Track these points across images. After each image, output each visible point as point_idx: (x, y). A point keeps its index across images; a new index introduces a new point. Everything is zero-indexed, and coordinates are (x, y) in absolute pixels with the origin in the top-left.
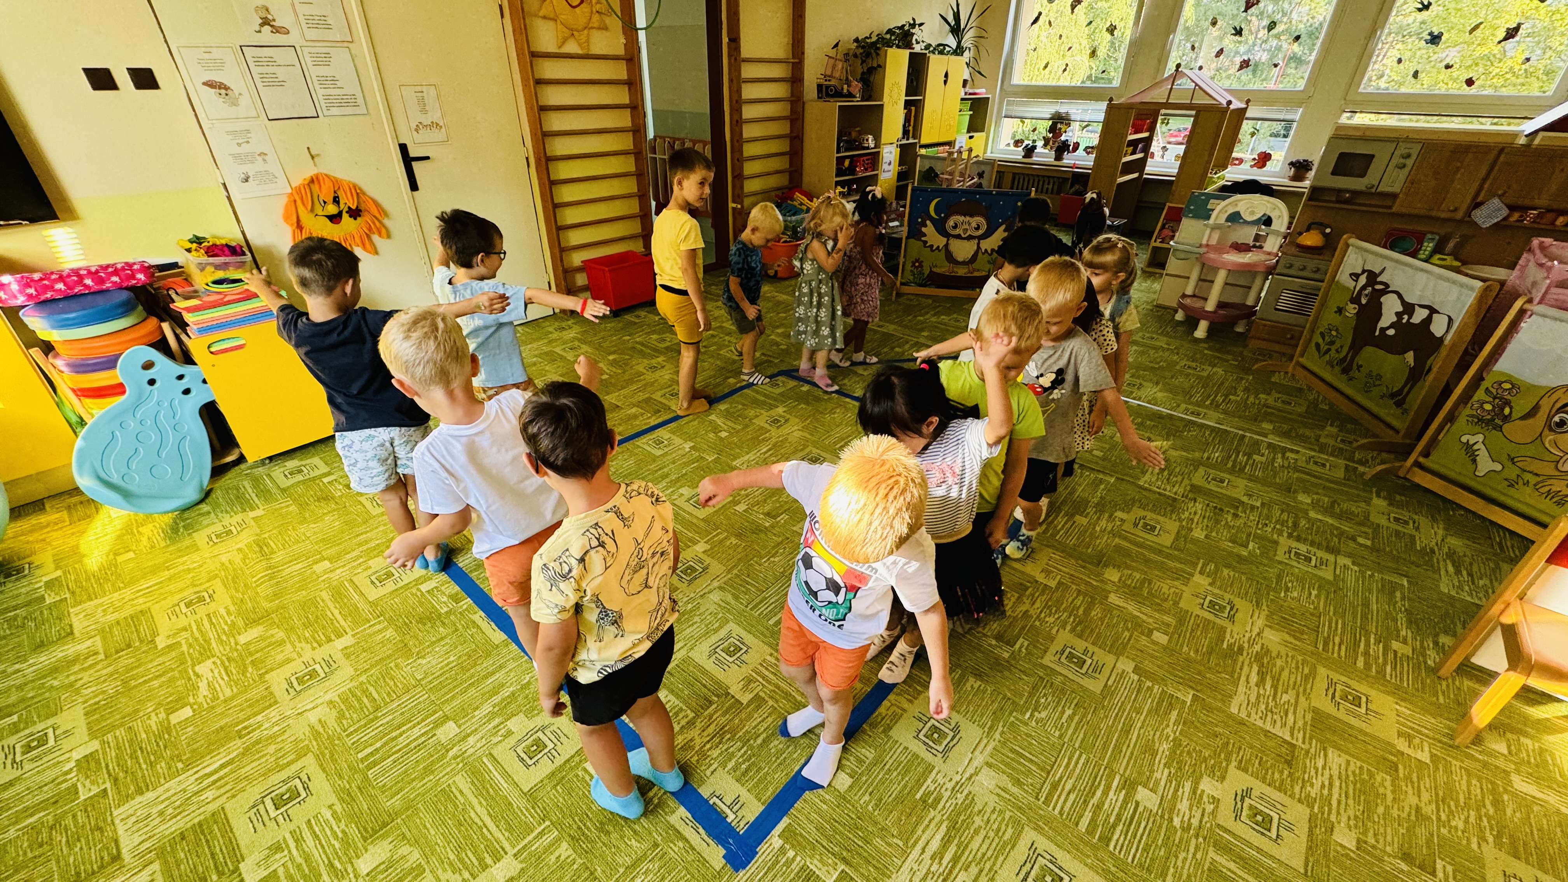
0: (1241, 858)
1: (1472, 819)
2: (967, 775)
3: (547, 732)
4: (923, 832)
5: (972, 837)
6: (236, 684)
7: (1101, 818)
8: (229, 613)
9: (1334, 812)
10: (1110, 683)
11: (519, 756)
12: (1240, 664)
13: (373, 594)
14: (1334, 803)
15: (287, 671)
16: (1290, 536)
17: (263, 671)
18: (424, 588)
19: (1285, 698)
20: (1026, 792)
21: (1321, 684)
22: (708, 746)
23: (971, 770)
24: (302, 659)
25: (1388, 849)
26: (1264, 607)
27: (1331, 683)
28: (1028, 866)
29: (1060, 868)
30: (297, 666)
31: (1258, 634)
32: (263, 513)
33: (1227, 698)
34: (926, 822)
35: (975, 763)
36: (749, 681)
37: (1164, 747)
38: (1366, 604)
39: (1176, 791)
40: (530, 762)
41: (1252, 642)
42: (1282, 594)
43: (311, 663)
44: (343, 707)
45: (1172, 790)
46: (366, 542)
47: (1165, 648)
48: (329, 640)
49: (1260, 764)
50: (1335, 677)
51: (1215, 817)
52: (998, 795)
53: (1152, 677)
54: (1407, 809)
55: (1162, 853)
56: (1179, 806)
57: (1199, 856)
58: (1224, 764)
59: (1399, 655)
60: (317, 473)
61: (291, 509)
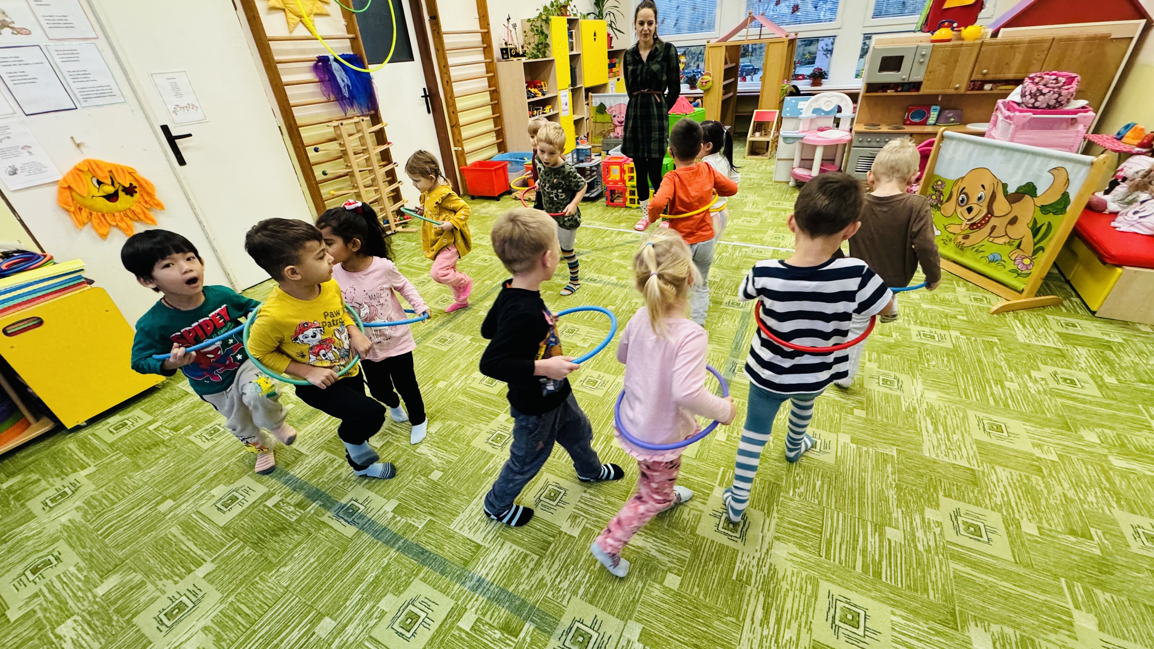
0: (970, 562)
1: (1099, 494)
2: (764, 550)
3: (416, 603)
4: (747, 606)
5: (785, 599)
6: (103, 634)
7: (869, 560)
8: (80, 570)
9: (1016, 511)
10: (839, 454)
11: (397, 632)
12: (918, 420)
13: (222, 519)
14: (1014, 504)
15: (154, 610)
16: (916, 323)
17: (129, 616)
18: (270, 503)
19: (955, 437)
20: (810, 552)
21: (973, 421)
22: (558, 580)
23: (766, 546)
24: (167, 595)
25: (1059, 530)
26: (918, 376)
27: (980, 420)
28: (832, 611)
29: (856, 606)
30: (163, 603)
31: (922, 396)
32: (95, 469)
33: (918, 446)
34: (747, 598)
35: (767, 540)
36: (574, 517)
37: (892, 494)
38: (980, 361)
39: (911, 523)
40: (408, 635)
41: (920, 402)
42: (926, 365)
43: (177, 596)
44: (218, 630)
45: (908, 523)
46: (204, 475)
47: (866, 420)
48: (190, 571)
49: (957, 489)
50: (981, 415)
51: (944, 537)
52: (791, 560)
53: (865, 443)
54: (1058, 497)
55: (919, 574)
56: (917, 535)
57: (944, 569)
58: (935, 495)
59: (1012, 391)
60: (141, 423)
61: (123, 460)
